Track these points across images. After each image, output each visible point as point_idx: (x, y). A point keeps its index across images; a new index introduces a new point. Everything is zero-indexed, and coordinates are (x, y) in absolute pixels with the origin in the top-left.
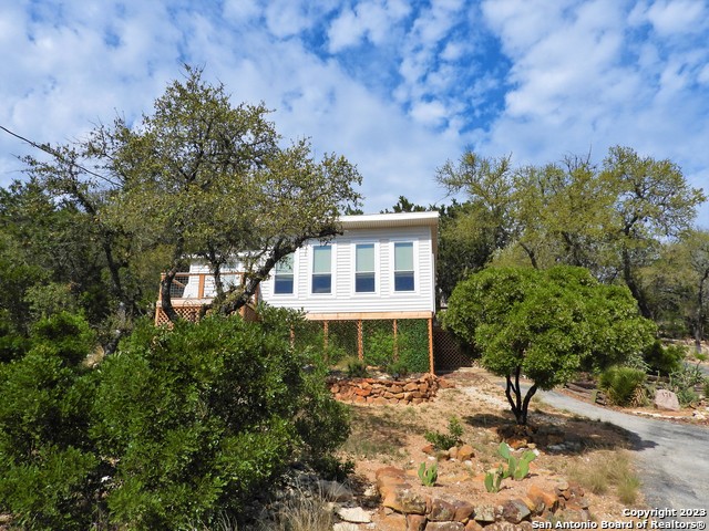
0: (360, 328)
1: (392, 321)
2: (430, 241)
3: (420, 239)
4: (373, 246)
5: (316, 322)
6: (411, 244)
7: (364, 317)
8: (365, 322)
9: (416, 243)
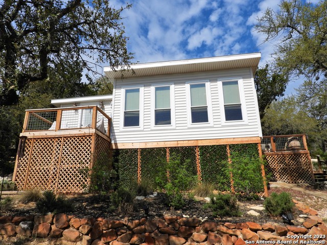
0: (198, 153)
1: (225, 146)
2: (253, 79)
3: (243, 78)
4: (204, 85)
5: (160, 149)
6: (236, 83)
7: (201, 144)
8: (202, 147)
9: (241, 82)
